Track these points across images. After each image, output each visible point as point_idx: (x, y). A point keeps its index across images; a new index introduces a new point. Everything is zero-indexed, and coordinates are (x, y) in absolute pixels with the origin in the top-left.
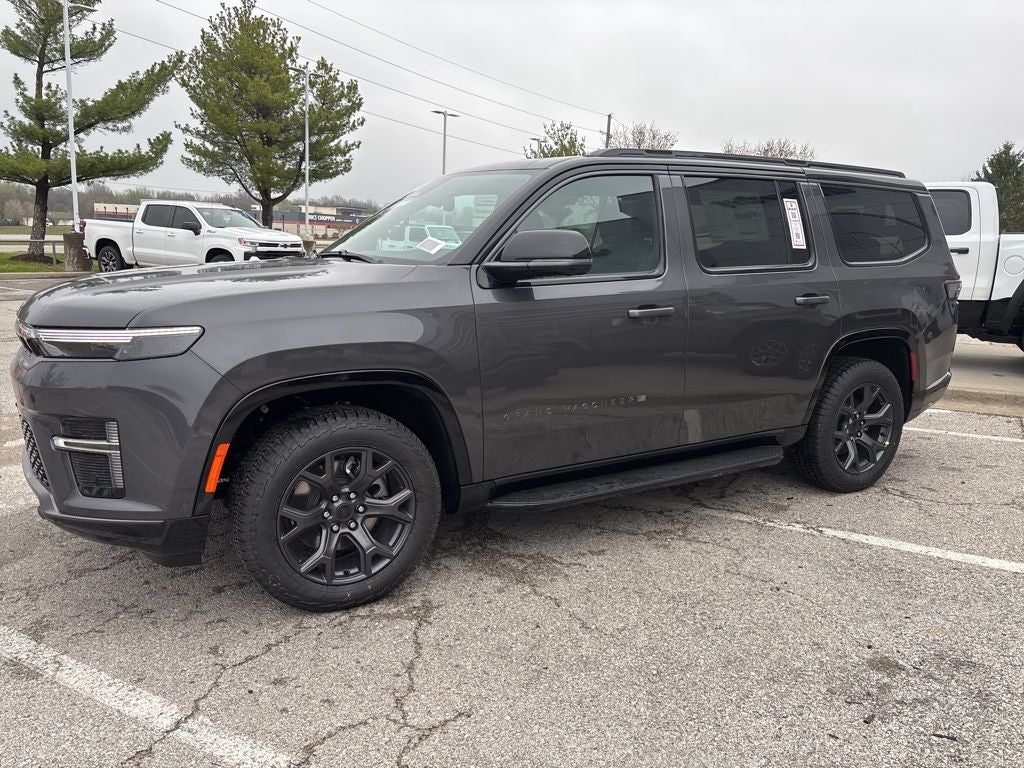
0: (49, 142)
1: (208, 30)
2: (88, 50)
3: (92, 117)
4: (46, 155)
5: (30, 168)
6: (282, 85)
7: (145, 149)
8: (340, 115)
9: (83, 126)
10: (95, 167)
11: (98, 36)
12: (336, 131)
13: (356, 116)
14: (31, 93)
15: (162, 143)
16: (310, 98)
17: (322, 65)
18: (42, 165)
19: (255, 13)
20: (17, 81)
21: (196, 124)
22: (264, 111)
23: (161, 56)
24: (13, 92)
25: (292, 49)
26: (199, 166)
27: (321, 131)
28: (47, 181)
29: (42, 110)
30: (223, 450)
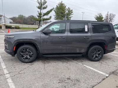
0: (41, 17)
1: (57, 5)
2: (45, 8)
3: (45, 15)
4: (40, 18)
5: (39, 20)
6: (64, 10)
7: (49, 18)
8: (70, 13)
9: (44, 15)
10: (44, 20)
11: (46, 7)
12: (70, 15)
13: (72, 13)
14: (39, 12)
15: (51, 17)
16: (67, 12)
17: (69, 8)
18: (40, 19)
19: (62, 3)
20: (38, 11)
21: (55, 15)
22: (62, 13)
23: (52, 8)
24: (38, 12)
25: (66, 7)
26: (55, 19)
27: (68, 15)
28: (40, 21)
29: (40, 14)
30: (15, 47)
